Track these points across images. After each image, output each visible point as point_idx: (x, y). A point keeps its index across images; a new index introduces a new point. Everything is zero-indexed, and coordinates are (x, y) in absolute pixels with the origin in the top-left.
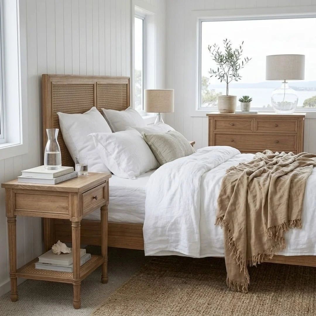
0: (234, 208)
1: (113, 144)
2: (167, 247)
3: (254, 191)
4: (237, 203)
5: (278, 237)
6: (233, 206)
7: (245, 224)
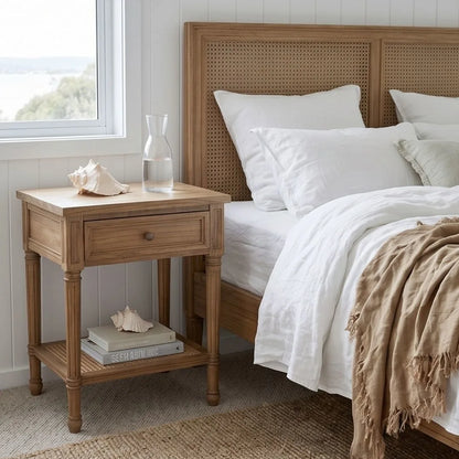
0: (377, 303)
1: (290, 150)
2: (281, 357)
3: (422, 274)
4: (385, 294)
5: (431, 383)
6: (377, 298)
7: (383, 340)
